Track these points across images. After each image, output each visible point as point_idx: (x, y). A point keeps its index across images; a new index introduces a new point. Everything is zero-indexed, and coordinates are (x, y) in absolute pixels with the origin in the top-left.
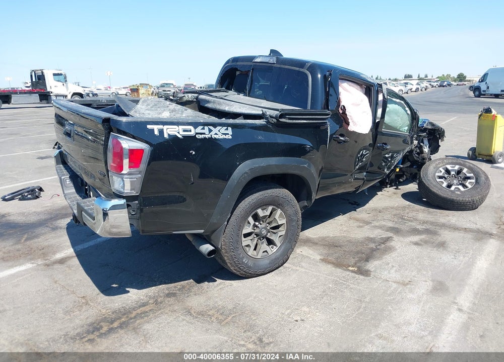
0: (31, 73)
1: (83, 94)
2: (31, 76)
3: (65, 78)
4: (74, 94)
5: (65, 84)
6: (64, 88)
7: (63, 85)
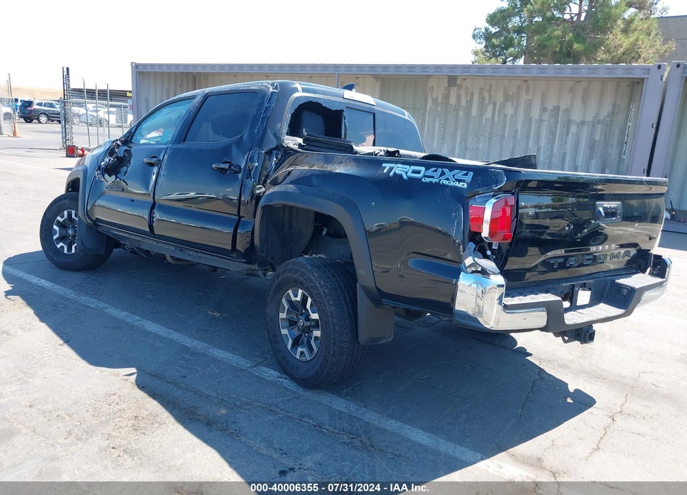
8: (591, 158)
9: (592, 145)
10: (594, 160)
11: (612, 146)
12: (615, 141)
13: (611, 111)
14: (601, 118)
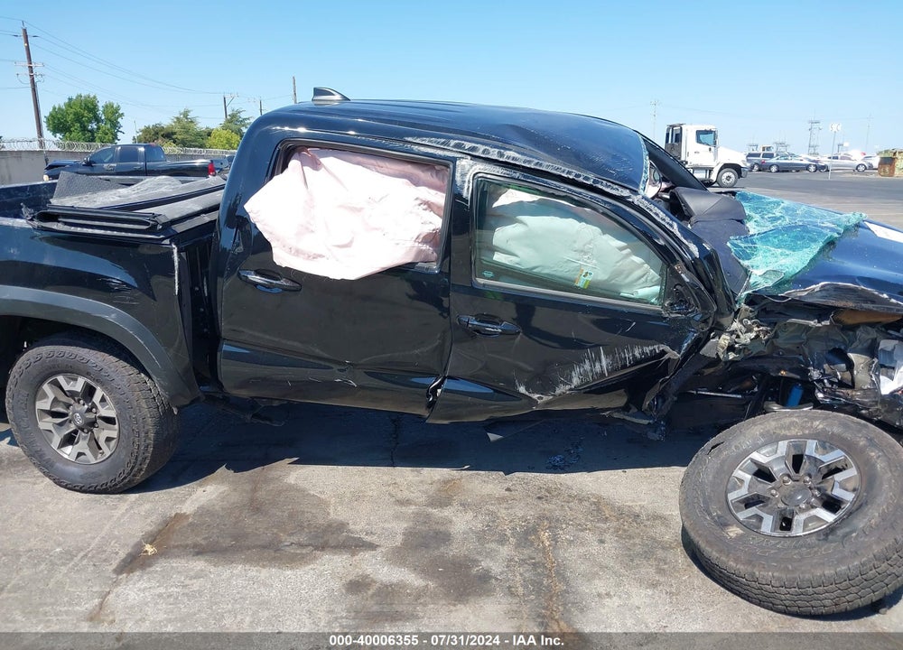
0: (668, 129)
1: (743, 166)
2: (668, 135)
3: (715, 137)
4: (726, 166)
5: (713, 148)
6: (711, 155)
7: (710, 149)
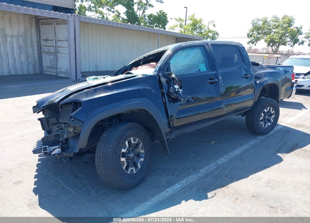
8: (21, 54)
9: (20, 47)
10: (22, 55)
11: (28, 48)
12: (29, 45)
13: (24, 30)
14: (21, 33)
